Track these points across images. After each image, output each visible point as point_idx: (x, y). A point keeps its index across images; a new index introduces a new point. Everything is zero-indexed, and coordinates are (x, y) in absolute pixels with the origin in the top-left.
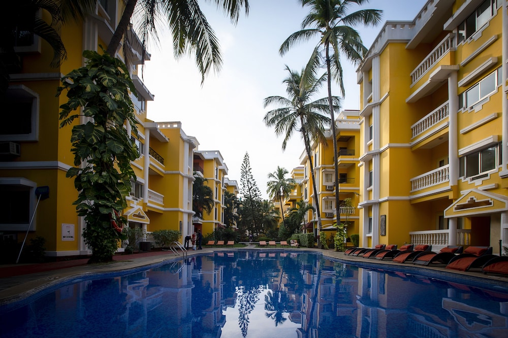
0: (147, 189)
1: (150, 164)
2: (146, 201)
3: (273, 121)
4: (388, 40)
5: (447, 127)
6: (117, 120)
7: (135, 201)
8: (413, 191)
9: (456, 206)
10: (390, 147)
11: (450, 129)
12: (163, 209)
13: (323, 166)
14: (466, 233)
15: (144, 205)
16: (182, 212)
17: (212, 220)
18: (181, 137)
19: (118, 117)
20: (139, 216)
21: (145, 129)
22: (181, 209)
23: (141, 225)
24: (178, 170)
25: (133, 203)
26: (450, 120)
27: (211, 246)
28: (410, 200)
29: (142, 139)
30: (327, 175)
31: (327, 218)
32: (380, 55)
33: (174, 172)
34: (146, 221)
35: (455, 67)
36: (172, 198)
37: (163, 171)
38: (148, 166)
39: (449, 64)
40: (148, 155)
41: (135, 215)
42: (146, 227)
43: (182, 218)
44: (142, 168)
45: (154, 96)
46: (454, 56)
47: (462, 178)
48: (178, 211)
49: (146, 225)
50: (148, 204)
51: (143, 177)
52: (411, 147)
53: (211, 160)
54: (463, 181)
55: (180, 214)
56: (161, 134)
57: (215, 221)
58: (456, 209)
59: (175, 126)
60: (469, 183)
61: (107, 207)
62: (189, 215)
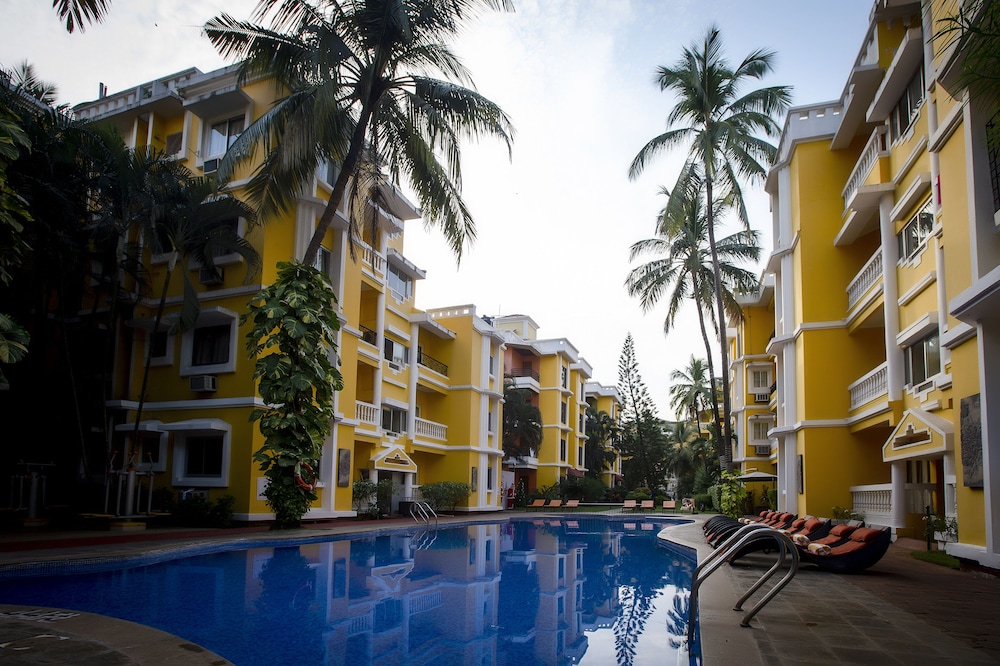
0: (413, 417)
1: (420, 379)
2: (412, 437)
3: (639, 286)
4: (794, 141)
5: (880, 293)
6: (305, 348)
7: (392, 438)
8: (854, 407)
9: (894, 441)
10: (804, 330)
11: (884, 298)
12: (445, 447)
13: (748, 357)
14: (926, 491)
15: (409, 443)
16: (478, 452)
17: (554, 461)
18: (476, 330)
19: (307, 344)
20: (397, 460)
21: (411, 324)
22: (473, 448)
23: (403, 475)
24: (470, 383)
25: (388, 440)
26: (884, 281)
27: (537, 509)
28: (850, 426)
29: (405, 340)
30: (756, 374)
31: (758, 455)
32: (790, 164)
33: (463, 387)
34: (412, 468)
35: (887, 187)
36: (460, 430)
37: (446, 386)
38: (415, 381)
39: (879, 182)
40: (415, 364)
41: (387, 460)
42: (410, 479)
43: (478, 462)
44: (405, 386)
45: (425, 272)
46: (886, 165)
47: (907, 387)
48: (469, 451)
49: (411, 475)
50: (415, 442)
51: (408, 400)
52: (848, 327)
53: (552, 356)
54: (908, 392)
55: (471, 454)
56: (440, 328)
57: (560, 463)
58: (896, 445)
59: (466, 312)
60: (915, 396)
61: (290, 458)
62: (491, 456)
